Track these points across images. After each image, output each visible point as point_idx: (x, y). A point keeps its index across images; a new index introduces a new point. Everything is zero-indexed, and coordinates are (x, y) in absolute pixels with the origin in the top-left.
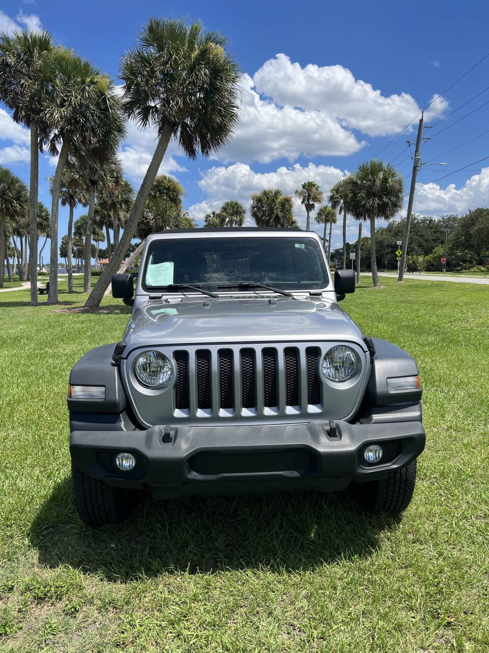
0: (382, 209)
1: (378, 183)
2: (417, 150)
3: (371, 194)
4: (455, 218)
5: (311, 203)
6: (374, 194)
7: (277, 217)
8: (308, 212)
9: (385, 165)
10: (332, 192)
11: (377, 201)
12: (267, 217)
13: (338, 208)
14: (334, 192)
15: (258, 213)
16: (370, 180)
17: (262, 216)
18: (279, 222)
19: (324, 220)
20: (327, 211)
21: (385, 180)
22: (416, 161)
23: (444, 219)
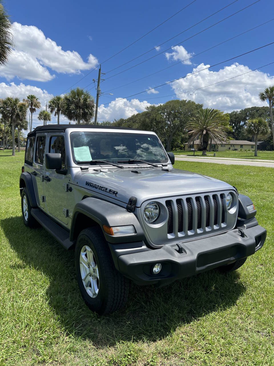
0: (85, 116)
1: (82, 101)
2: (98, 85)
3: (77, 106)
4: (109, 123)
5: (33, 108)
6: (79, 107)
7: (18, 115)
8: (32, 113)
9: (84, 91)
10: (50, 103)
11: (82, 111)
12: (10, 114)
13: (54, 113)
14: (51, 103)
15: (4, 111)
16: (77, 99)
17: (7, 113)
18: (19, 118)
19: (43, 119)
20: (45, 114)
21: (85, 100)
22: (98, 91)
23: (104, 122)
